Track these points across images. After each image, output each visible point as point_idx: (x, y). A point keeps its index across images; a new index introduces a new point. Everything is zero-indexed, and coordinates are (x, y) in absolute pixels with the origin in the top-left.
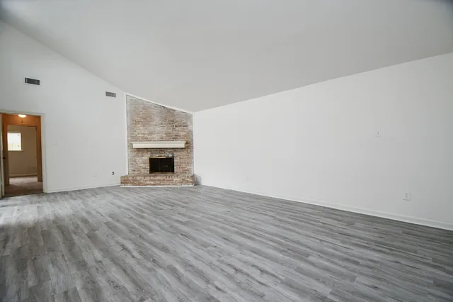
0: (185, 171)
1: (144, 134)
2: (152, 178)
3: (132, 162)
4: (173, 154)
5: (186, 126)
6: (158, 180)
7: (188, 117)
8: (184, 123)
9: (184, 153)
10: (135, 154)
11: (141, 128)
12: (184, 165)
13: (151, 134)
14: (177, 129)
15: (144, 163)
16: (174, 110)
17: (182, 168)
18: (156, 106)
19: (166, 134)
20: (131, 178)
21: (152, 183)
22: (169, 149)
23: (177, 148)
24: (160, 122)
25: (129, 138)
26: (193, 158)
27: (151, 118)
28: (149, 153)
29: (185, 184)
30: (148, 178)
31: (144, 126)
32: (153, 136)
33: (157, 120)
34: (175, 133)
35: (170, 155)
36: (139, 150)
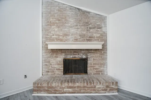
0: (98, 72)
1: (59, 35)
2: (70, 84)
3: (46, 63)
4: (87, 55)
5: (100, 28)
6: (78, 87)
7: (103, 19)
8: (98, 25)
9: (97, 54)
10: (49, 55)
11: (56, 29)
12: (97, 67)
13: (66, 35)
14: (91, 30)
15: (59, 64)
16: (89, 13)
17: (96, 69)
18: (71, 8)
19: (80, 35)
20: (45, 85)
21: (70, 90)
22: (83, 50)
23: (91, 50)
24: (75, 24)
25: (44, 39)
26: (106, 59)
27: (66, 20)
28: (63, 54)
29: (109, 92)
30: (66, 84)
31: (59, 27)
32: (68, 37)
33: (72, 21)
34: (90, 34)
35: (84, 57)
36: (53, 51)
